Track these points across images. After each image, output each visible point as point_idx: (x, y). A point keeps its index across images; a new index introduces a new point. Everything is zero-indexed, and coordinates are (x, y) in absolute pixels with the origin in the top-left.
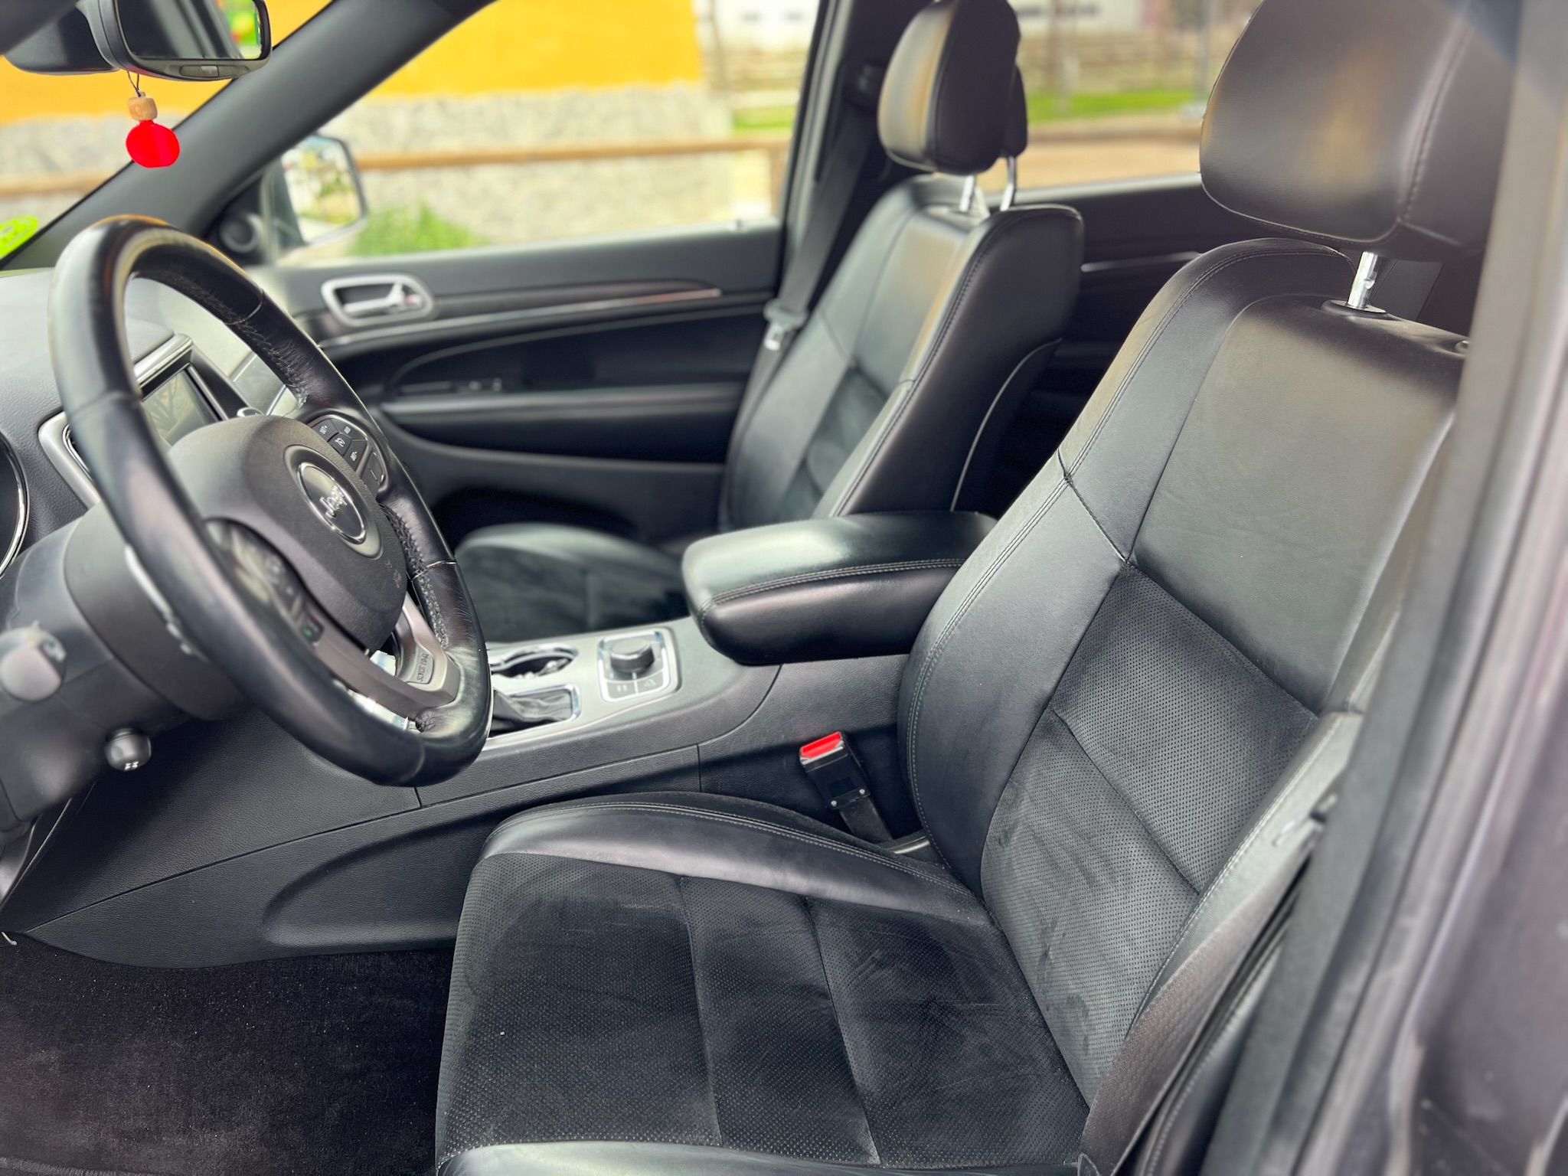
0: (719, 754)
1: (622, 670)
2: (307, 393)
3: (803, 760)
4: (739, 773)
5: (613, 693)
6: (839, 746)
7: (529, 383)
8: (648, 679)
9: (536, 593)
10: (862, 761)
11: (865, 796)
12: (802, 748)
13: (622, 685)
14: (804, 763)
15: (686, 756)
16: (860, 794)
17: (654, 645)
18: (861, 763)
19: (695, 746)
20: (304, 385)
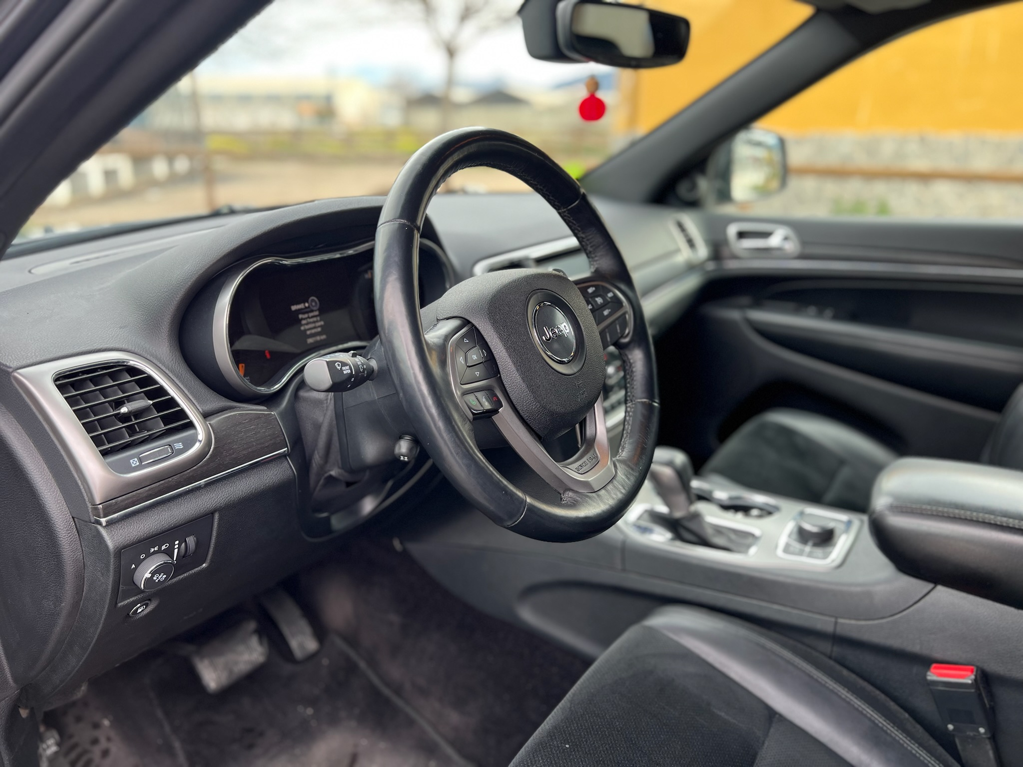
0: (855, 635)
1: (803, 536)
2: (596, 266)
3: (929, 676)
4: (868, 661)
5: (787, 550)
6: (968, 680)
7: (854, 317)
8: (819, 551)
9: (794, 464)
10: (992, 703)
11: (984, 736)
12: (934, 665)
13: (797, 546)
14: (929, 678)
15: (824, 623)
16: (979, 732)
17: (839, 528)
18: (990, 705)
19: (833, 620)
20: (596, 261)
